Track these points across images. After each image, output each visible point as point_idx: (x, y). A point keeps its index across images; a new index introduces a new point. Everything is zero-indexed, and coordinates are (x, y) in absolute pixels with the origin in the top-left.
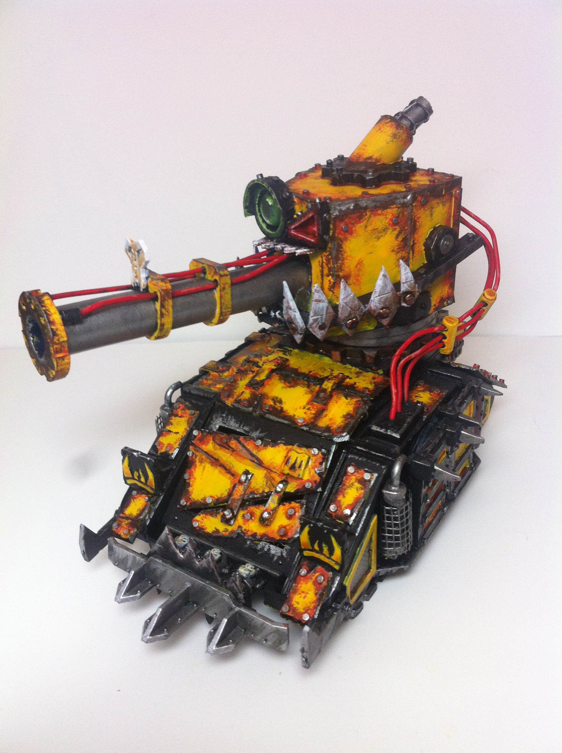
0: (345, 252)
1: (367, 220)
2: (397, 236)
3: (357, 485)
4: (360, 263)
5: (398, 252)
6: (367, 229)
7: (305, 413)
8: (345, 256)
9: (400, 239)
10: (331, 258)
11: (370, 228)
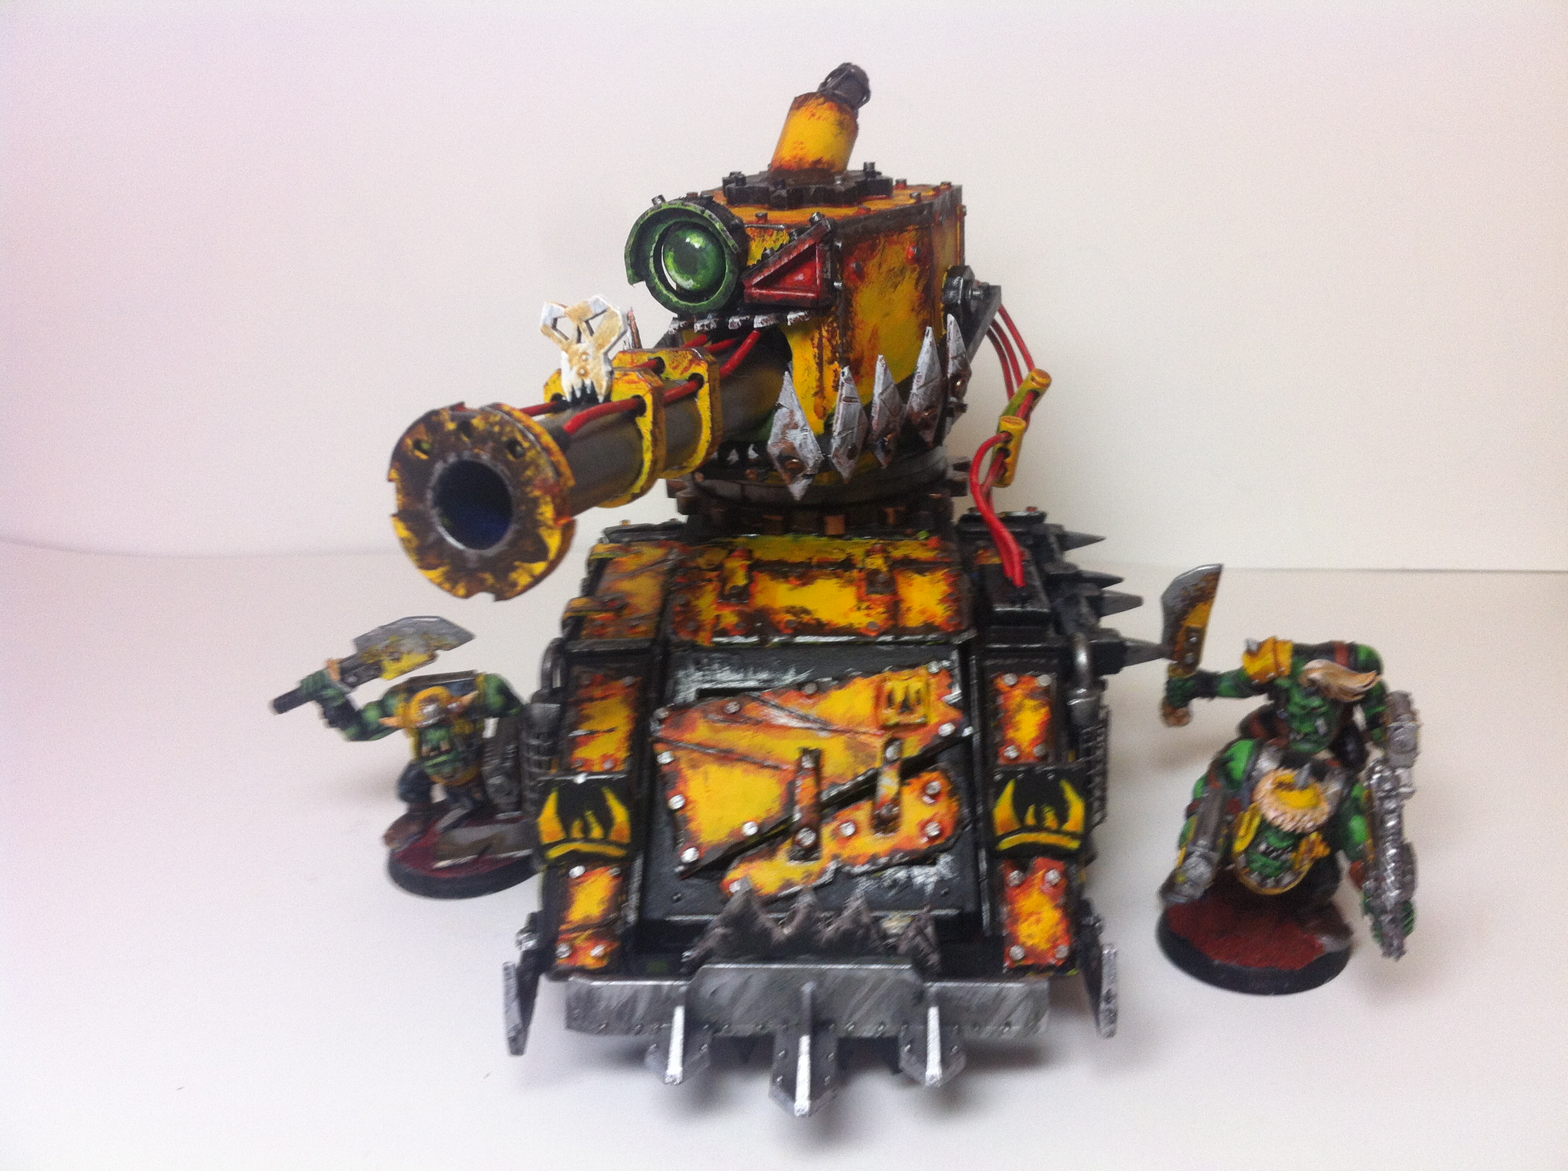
0: (856, 314)
1: (881, 252)
2: (918, 281)
3: (1030, 703)
4: (875, 334)
5: (919, 313)
6: (881, 271)
7: (868, 615)
8: (855, 322)
9: (920, 288)
10: (838, 327)
11: (885, 268)
